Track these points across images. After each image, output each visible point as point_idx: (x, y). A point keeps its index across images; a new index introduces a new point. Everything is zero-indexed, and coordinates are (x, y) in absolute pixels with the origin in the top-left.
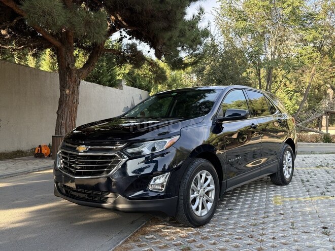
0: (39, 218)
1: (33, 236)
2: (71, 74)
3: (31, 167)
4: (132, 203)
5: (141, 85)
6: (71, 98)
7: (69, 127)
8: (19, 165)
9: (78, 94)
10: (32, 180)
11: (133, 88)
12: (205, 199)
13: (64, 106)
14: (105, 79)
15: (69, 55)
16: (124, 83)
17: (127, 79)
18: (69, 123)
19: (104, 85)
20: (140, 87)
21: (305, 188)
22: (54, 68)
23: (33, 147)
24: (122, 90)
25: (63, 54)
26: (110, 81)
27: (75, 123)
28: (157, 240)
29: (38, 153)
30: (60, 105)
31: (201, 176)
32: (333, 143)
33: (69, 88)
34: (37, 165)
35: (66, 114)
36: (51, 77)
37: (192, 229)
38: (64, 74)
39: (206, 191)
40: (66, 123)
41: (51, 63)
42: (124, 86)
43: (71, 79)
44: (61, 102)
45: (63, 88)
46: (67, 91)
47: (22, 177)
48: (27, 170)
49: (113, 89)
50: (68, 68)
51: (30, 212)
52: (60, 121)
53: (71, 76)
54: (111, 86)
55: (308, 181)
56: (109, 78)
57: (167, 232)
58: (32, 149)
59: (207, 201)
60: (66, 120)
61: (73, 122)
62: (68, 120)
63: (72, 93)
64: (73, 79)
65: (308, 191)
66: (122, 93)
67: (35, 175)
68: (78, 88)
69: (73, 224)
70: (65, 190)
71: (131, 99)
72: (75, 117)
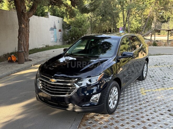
0: (29, 111)
1: (31, 125)
2: (24, 16)
3: (9, 71)
4: (82, 109)
5: (59, 14)
6: (25, 30)
7: (25, 45)
8: (2, 69)
9: (29, 27)
10: (14, 81)
11: (54, 16)
12: (114, 100)
13: (22, 34)
14: (39, 13)
15: (23, 5)
16: (49, 14)
17: (50, 11)
18: (25, 43)
19: (39, 16)
20: (58, 16)
21: (153, 82)
22: (10, 7)
23: (4, 54)
24: (49, 18)
25: (19, 4)
26: (41, 13)
27: (28, 43)
28: (94, 124)
29: (10, 60)
30: (19, 34)
31: (113, 89)
32: (158, 46)
33: (24, 24)
34: (12, 69)
35: (23, 38)
36: (10, 14)
37: (109, 115)
38: (21, 16)
39: (114, 96)
40: (24, 43)
41: (8, 4)
42: (50, 16)
43: (25, 19)
44: (20, 32)
45: (20, 24)
46: (23, 26)
47: (7, 78)
48: (8, 73)
49: (43, 18)
50: (23, 13)
51: (22, 107)
52: (20, 42)
53: (24, 17)
54: (42, 16)
55: (153, 77)
56: (41, 11)
57: (97, 118)
58: (4, 55)
59: (115, 100)
60: (24, 42)
61: (28, 42)
62: (25, 42)
63: (26, 27)
64: (26, 19)
65: (155, 84)
66: (49, 20)
67: (14, 77)
68: (29, 23)
69: (49, 115)
70: (44, 99)
71: (54, 23)
72: (28, 40)
